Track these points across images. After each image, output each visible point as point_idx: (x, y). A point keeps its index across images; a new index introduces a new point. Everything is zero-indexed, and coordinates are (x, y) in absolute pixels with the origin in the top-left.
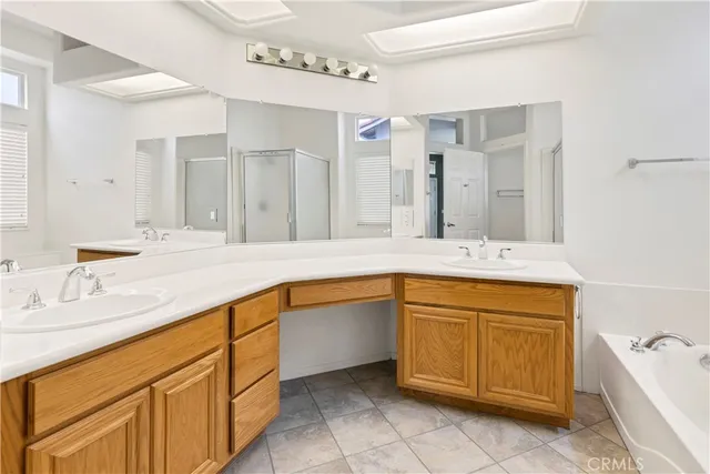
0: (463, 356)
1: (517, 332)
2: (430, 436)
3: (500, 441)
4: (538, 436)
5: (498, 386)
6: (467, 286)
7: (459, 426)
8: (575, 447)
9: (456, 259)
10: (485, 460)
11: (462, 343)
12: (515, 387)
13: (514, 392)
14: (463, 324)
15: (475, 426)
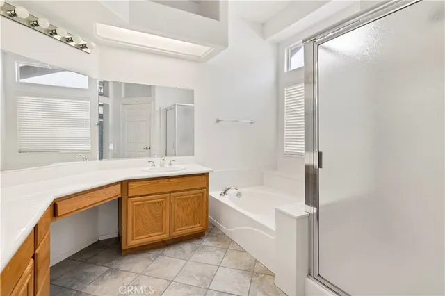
0: (162, 218)
1: (188, 198)
2: (153, 266)
3: (184, 252)
4: (196, 243)
5: (179, 227)
6: (165, 181)
7: (163, 255)
8: (211, 241)
9: (148, 168)
10: (182, 262)
11: (162, 212)
12: (186, 225)
13: (186, 227)
14: (162, 201)
15: (169, 252)
